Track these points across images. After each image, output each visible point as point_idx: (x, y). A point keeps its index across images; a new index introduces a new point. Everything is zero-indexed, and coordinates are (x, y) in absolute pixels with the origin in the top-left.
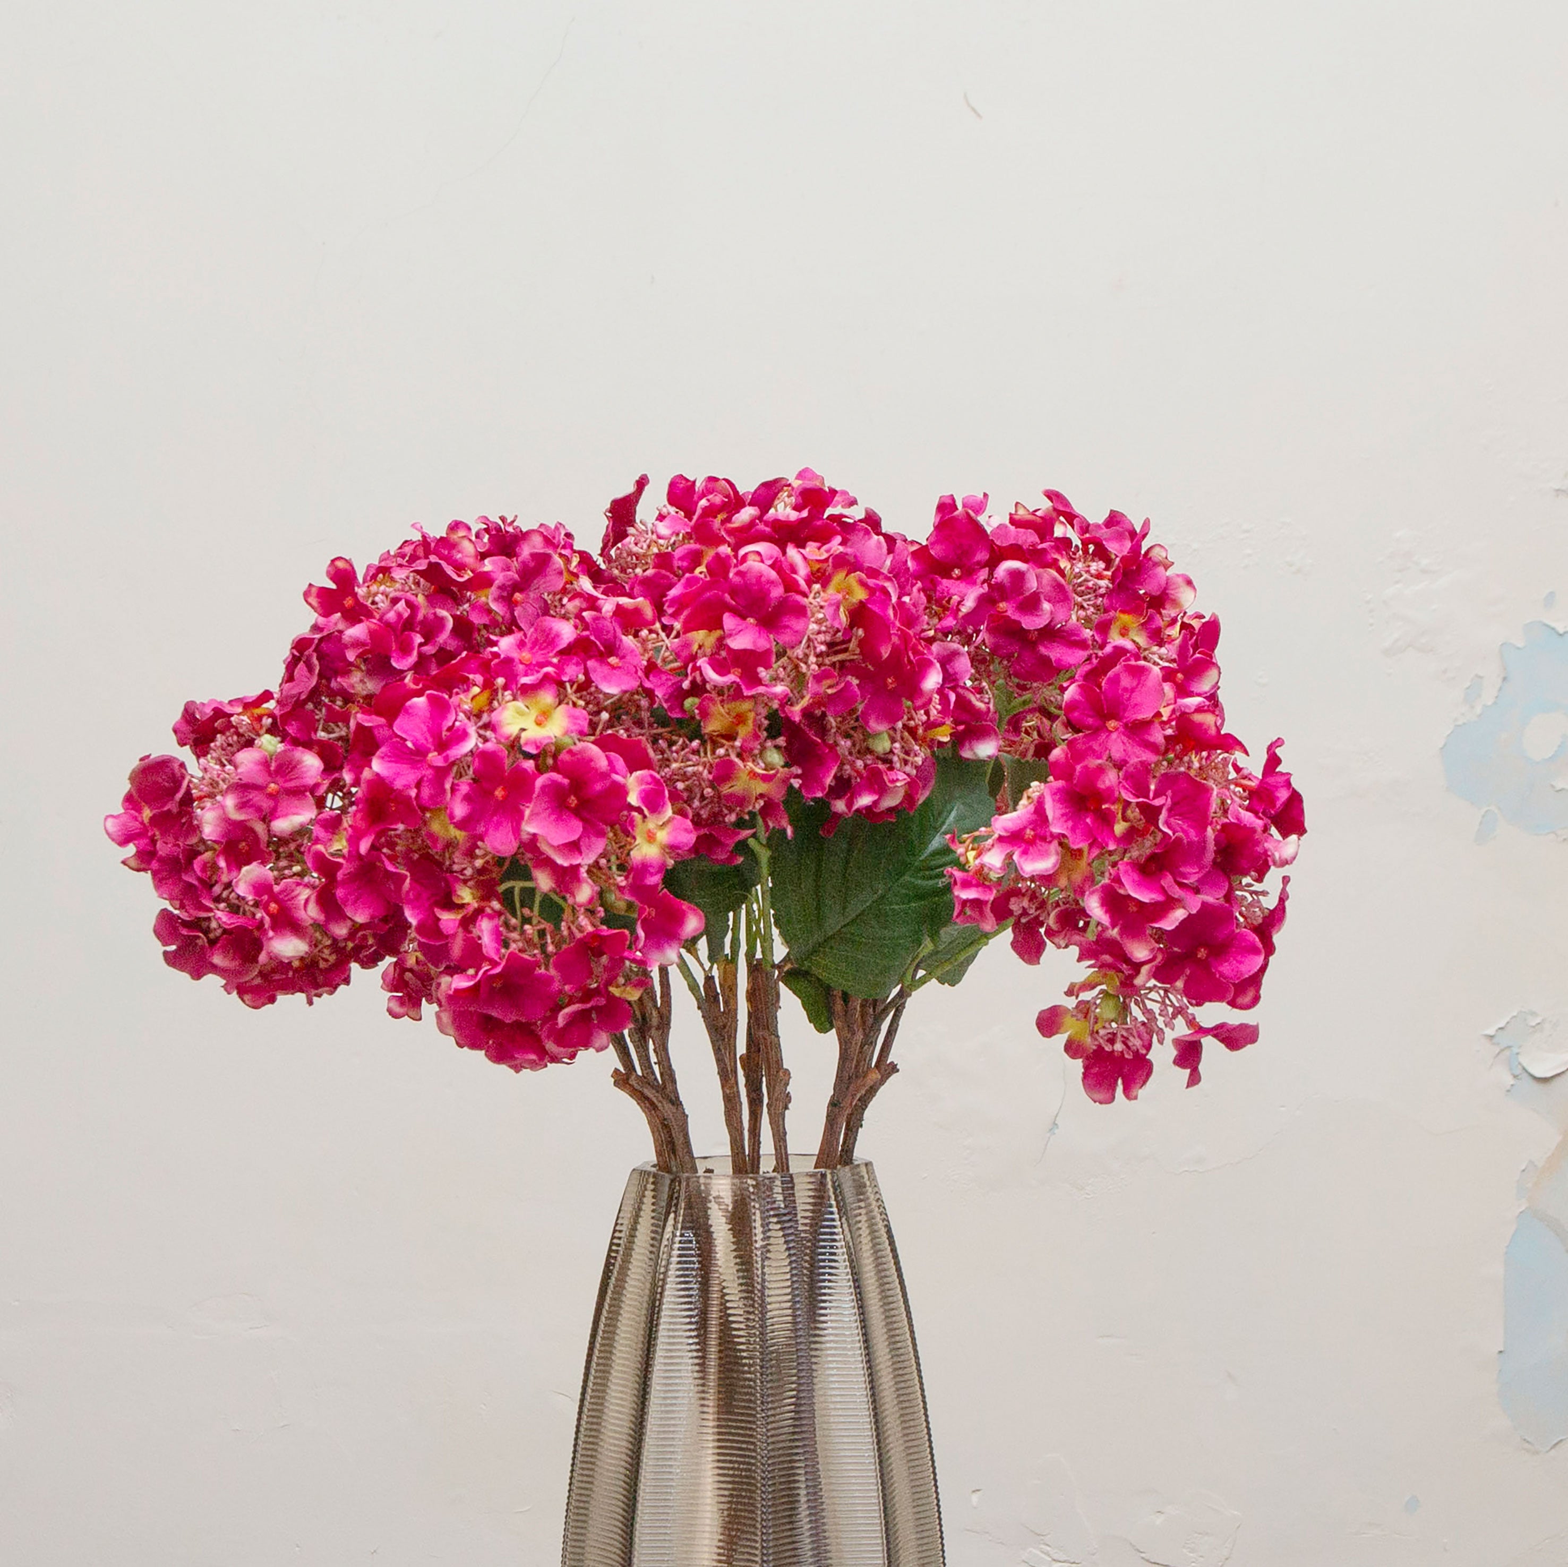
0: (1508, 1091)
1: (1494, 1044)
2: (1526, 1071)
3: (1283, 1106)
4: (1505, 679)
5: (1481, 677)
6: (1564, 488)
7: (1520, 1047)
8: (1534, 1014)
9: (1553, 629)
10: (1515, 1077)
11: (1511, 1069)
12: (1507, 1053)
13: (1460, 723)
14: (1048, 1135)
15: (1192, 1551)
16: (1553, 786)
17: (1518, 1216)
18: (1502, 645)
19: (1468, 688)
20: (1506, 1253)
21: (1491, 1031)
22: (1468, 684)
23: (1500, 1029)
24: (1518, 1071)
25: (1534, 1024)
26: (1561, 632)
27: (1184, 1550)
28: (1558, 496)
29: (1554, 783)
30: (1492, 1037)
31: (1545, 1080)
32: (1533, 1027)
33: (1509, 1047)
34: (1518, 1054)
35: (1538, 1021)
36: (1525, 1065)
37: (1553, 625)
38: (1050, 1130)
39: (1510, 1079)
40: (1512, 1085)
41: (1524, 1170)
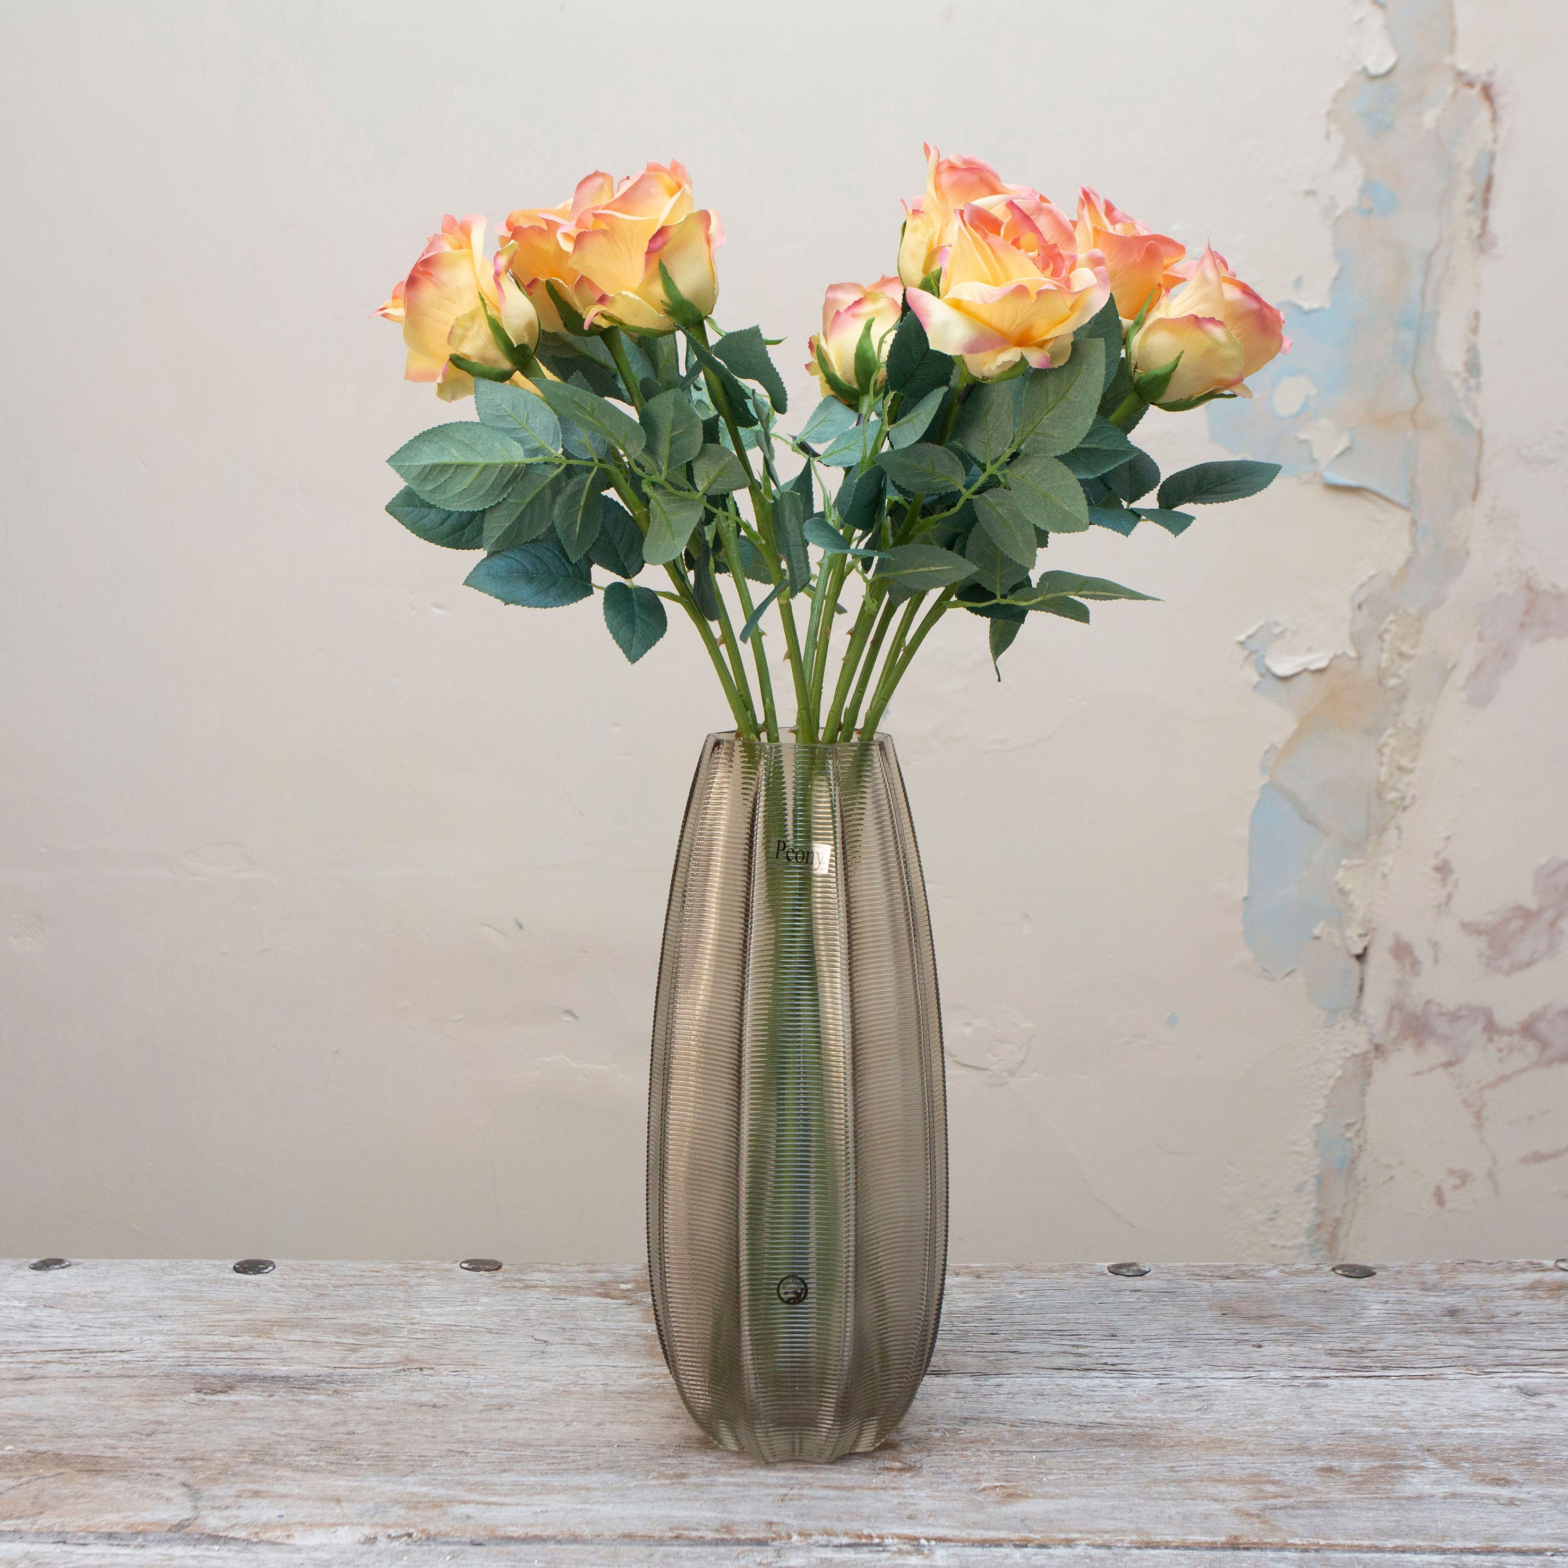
0: (1255, 687)
1: (1244, 649)
2: (1270, 672)
7: (1266, 652)
8: (1277, 624)
9: (1301, 307)
10: (1261, 675)
11: (1257, 670)
12: (1254, 656)
15: (994, 1056)
16: (1297, 438)
17: (1261, 789)
20: (1251, 818)
21: (1242, 638)
23: (1250, 637)
24: (1263, 670)
25: (1277, 633)
26: (1307, 310)
27: (989, 1055)
28: (1307, 196)
29: (1298, 436)
30: (1243, 643)
31: (1285, 679)
32: (1277, 635)
33: (1256, 652)
34: (1263, 658)
35: (1281, 629)
36: (1268, 666)
37: (1300, 303)
39: (1256, 678)
40: (1259, 683)
41: (1267, 752)
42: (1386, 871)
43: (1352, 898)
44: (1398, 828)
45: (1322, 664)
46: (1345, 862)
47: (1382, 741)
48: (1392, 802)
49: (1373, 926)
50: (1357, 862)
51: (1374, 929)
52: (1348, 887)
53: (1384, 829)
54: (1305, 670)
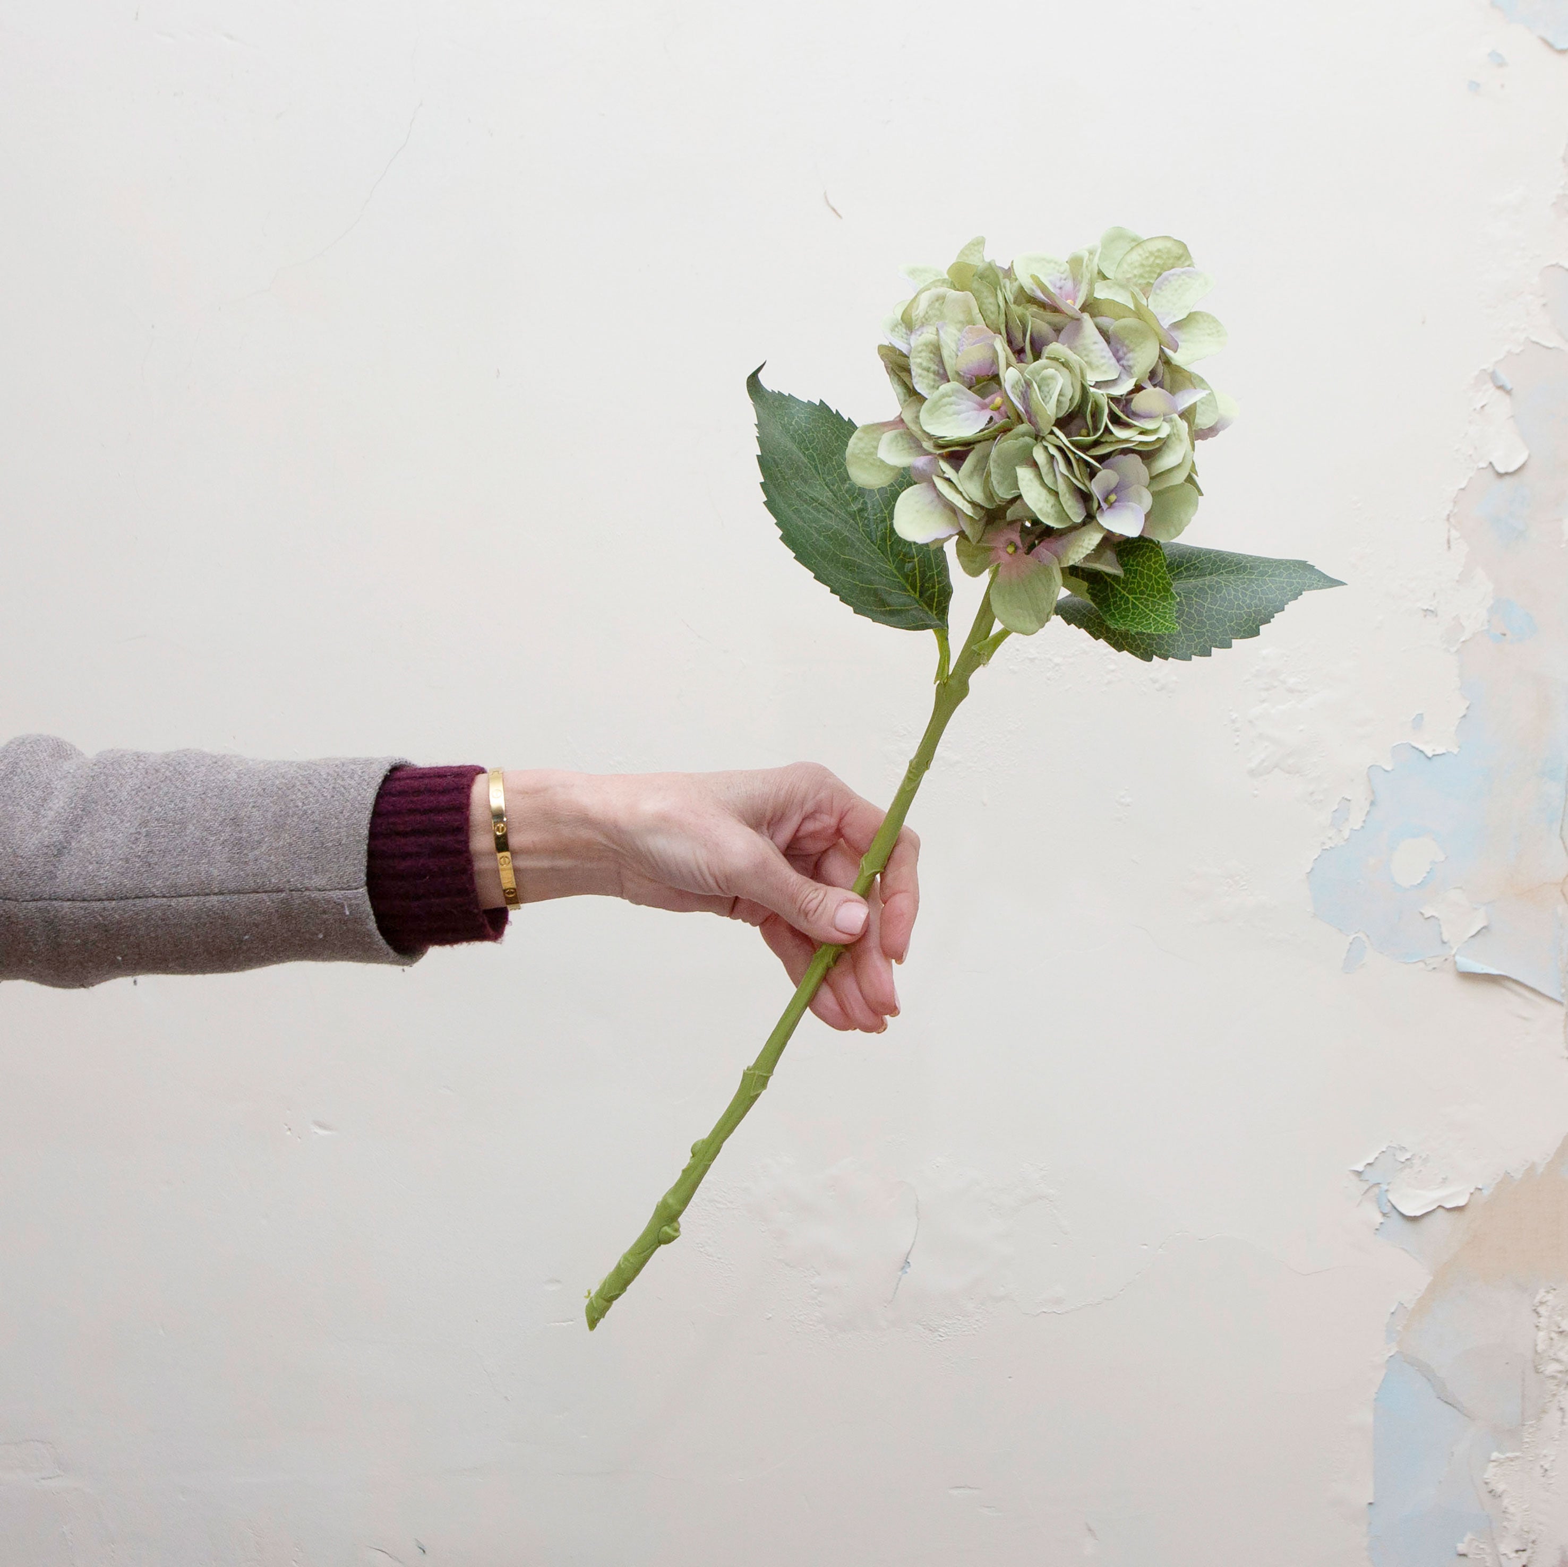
0: (1377, 1229)
1: (1361, 1180)
2: (1395, 1208)
3: (1145, 1245)
4: (1372, 803)
5: (1349, 800)
6: (1432, 608)
7: (1389, 1184)
8: (1403, 1149)
9: (1421, 751)
10: (1384, 1215)
11: (1379, 1208)
12: (1376, 1190)
13: (1327, 847)
14: (900, 1273)
16: (1422, 914)
17: (1388, 1361)
18: (1369, 768)
19: (1334, 811)
20: (1375, 1400)
21: (1360, 1168)
22: (1336, 807)
23: (1369, 1164)
24: (1387, 1209)
25: (1403, 1160)
26: (1430, 755)
28: (1425, 616)
29: (1423, 911)
30: (1359, 1173)
31: (1415, 1220)
32: (1403, 1163)
33: (1379, 1184)
34: (1387, 1191)
35: (1408, 1156)
36: (1394, 1202)
37: (1421, 747)
38: (903, 1268)
39: (1380, 1219)
40: (1382, 1223)
41: (1393, 1313)
42: (1546, 1466)
43: (1506, 1502)
44: (1561, 1409)
45: (1461, 1203)
46: (1495, 1455)
47: (1538, 1298)
48: (1553, 1377)
49: (1533, 1537)
50: (1509, 1455)
51: (1533, 1542)
52: (1500, 1487)
53: (1544, 1412)
54: (1440, 1206)
